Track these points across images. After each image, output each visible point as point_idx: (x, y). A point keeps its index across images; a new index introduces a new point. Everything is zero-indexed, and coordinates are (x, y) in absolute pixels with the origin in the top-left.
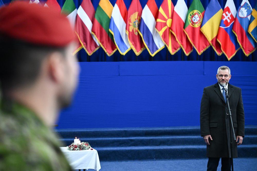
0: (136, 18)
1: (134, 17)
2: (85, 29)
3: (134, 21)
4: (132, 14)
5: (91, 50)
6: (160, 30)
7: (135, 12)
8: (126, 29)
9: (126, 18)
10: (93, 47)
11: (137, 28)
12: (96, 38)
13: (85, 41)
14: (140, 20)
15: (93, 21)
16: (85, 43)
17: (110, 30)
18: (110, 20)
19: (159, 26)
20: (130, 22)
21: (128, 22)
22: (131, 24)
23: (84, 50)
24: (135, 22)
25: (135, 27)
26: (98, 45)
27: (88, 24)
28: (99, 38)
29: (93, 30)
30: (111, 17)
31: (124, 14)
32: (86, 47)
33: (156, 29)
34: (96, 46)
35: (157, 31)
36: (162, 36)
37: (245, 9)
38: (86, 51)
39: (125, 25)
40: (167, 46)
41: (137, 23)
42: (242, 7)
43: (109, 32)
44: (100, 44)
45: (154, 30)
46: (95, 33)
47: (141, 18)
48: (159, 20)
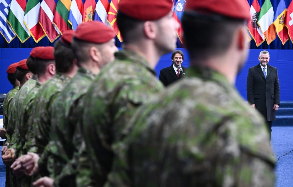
0: (91, 11)
1: (89, 10)
2: (48, 19)
3: (89, 13)
4: (87, 7)
5: (53, 38)
6: (111, 22)
7: (90, 5)
8: (83, 20)
9: (82, 10)
10: (54, 35)
11: (91, 20)
12: (57, 27)
13: (48, 30)
14: (95, 13)
15: (54, 13)
16: (48, 32)
17: (69, 21)
18: (69, 13)
19: (110, 18)
20: (86, 14)
21: (84, 14)
22: (86, 16)
23: (47, 38)
24: (90, 14)
25: (90, 19)
26: (59, 34)
27: (50, 16)
28: (60, 27)
29: (54, 21)
30: (70, 9)
31: (80, 7)
32: (49, 36)
33: (108, 20)
34: (57, 34)
35: (109, 22)
36: (113, 26)
37: (182, 4)
38: (49, 38)
39: (82, 16)
40: (117, 35)
41: (91, 15)
42: (179, 2)
43: (68, 22)
44: (61, 32)
45: (106, 21)
46: (56, 23)
47: (95, 11)
48: (110, 13)
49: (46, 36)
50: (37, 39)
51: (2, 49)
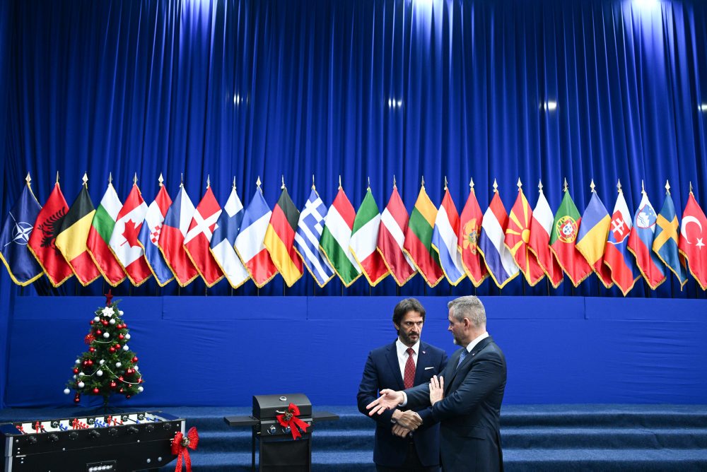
0: (474, 227)
1: (470, 227)
2: (393, 244)
3: (471, 232)
4: (467, 221)
5: (403, 277)
6: (511, 248)
7: (472, 218)
8: (458, 243)
9: (457, 227)
10: (406, 273)
11: (475, 244)
12: (411, 258)
13: (393, 263)
14: (480, 231)
15: (405, 233)
16: (393, 267)
17: (433, 246)
18: (432, 231)
19: (510, 240)
20: (464, 233)
21: (461, 233)
22: (465, 237)
23: (392, 278)
24: (471, 234)
25: (472, 242)
26: (414, 270)
27: (399, 237)
28: (415, 257)
29: (405, 246)
30: (435, 225)
31: (453, 220)
32: (395, 273)
33: (505, 245)
34: (410, 271)
35: (508, 248)
36: (515, 256)
37: (647, 215)
38: (395, 278)
39: (457, 239)
40: (524, 273)
41: (474, 236)
42: (641, 211)
43: (431, 247)
44: (418, 268)
45: (501, 246)
46: (408, 250)
47: (482, 227)
48: (509, 231)
49: (390, 275)
50: (373, 280)
51: (309, 297)
